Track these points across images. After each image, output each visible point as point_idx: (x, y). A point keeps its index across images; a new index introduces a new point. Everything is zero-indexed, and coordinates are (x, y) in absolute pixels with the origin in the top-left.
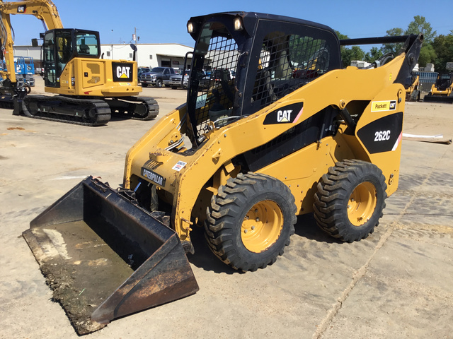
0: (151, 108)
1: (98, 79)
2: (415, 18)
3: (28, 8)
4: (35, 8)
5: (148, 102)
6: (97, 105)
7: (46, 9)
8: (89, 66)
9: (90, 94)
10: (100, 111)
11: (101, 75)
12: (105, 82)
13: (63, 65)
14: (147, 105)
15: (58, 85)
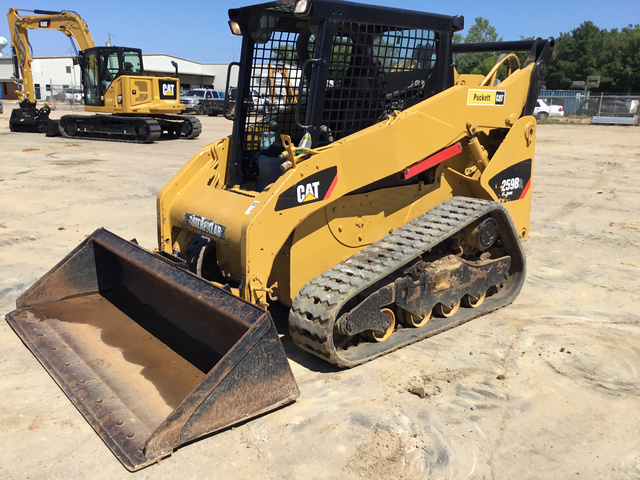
0: (195, 126)
1: (146, 97)
2: (476, 20)
3: (51, 23)
4: (63, 23)
5: (192, 120)
6: (148, 122)
7: (75, 25)
8: (136, 83)
9: (139, 111)
10: (152, 128)
11: (149, 93)
12: (153, 99)
13: (108, 83)
14: (190, 123)
15: (102, 103)
